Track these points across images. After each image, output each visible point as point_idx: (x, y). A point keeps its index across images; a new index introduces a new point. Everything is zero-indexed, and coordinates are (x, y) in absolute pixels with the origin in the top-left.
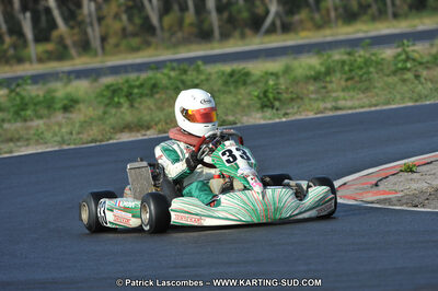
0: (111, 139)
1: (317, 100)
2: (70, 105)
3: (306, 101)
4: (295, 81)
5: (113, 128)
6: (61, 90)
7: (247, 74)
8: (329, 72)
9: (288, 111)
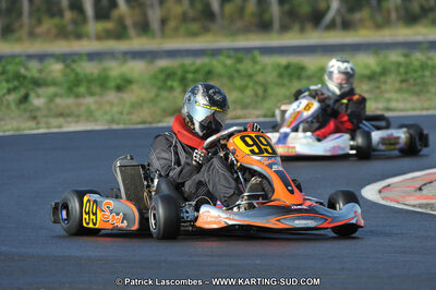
0: (160, 121)
2: (123, 85)
5: (164, 111)
6: (116, 69)
8: (384, 72)
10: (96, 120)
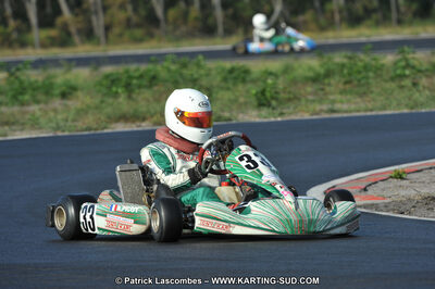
0: (105, 128)
1: (313, 101)
2: (68, 92)
3: (303, 102)
4: (294, 82)
5: (109, 117)
6: (61, 77)
7: (247, 72)
8: (328, 74)
9: (284, 111)
10: (40, 128)
